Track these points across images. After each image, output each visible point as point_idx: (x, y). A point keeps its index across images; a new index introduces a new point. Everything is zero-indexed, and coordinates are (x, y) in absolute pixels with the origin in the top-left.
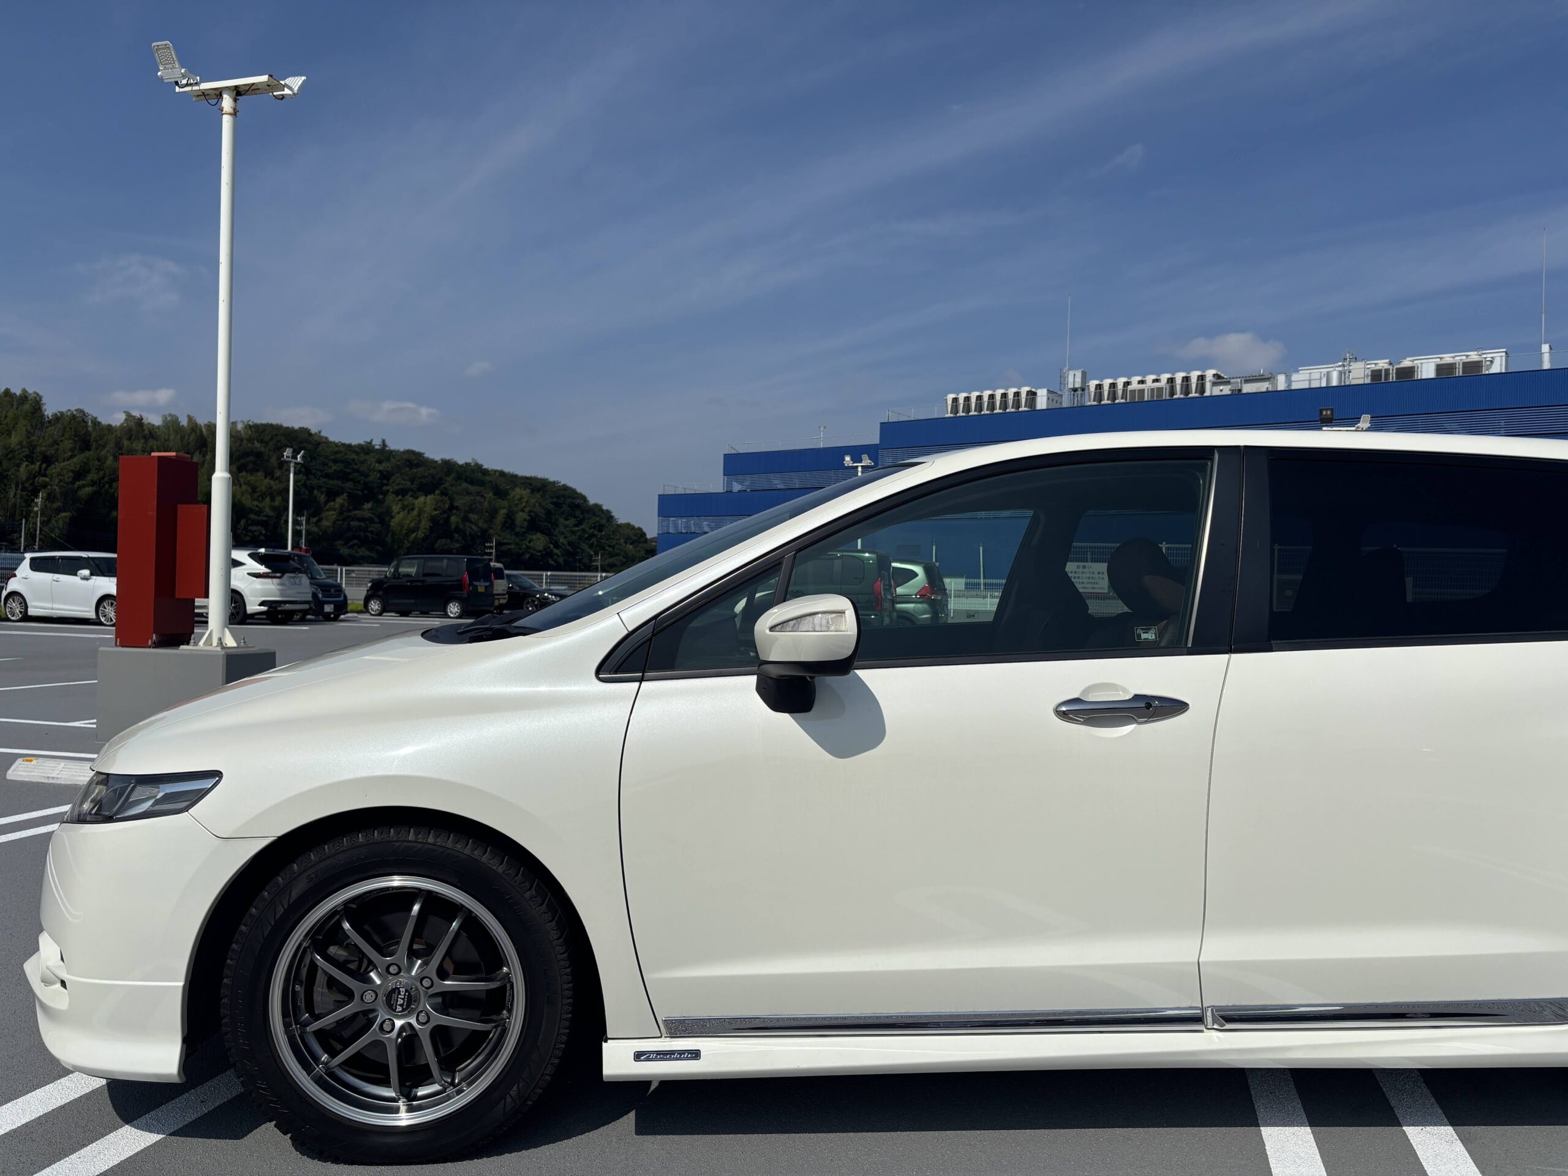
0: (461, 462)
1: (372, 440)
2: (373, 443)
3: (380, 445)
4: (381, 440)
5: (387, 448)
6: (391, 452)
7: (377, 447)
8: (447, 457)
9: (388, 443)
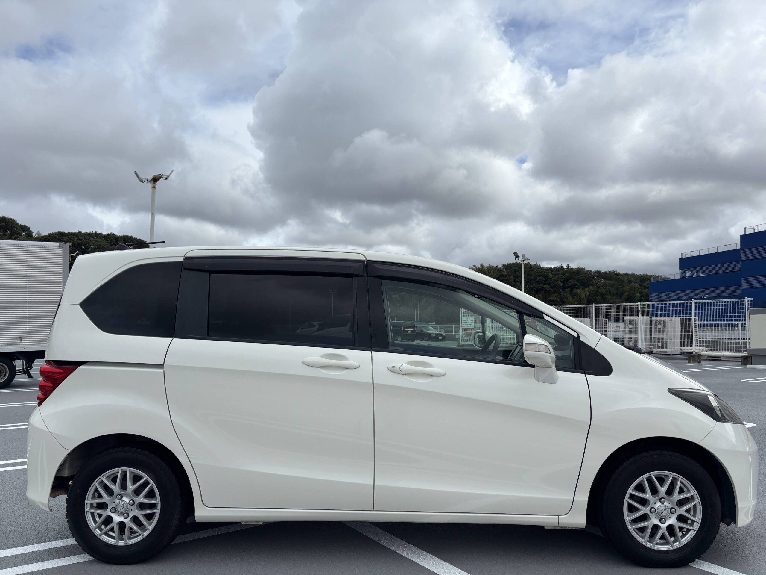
0: (604, 271)
1: (562, 265)
4: (566, 264)
6: (572, 269)
7: (566, 268)
8: (598, 269)
9: (570, 265)
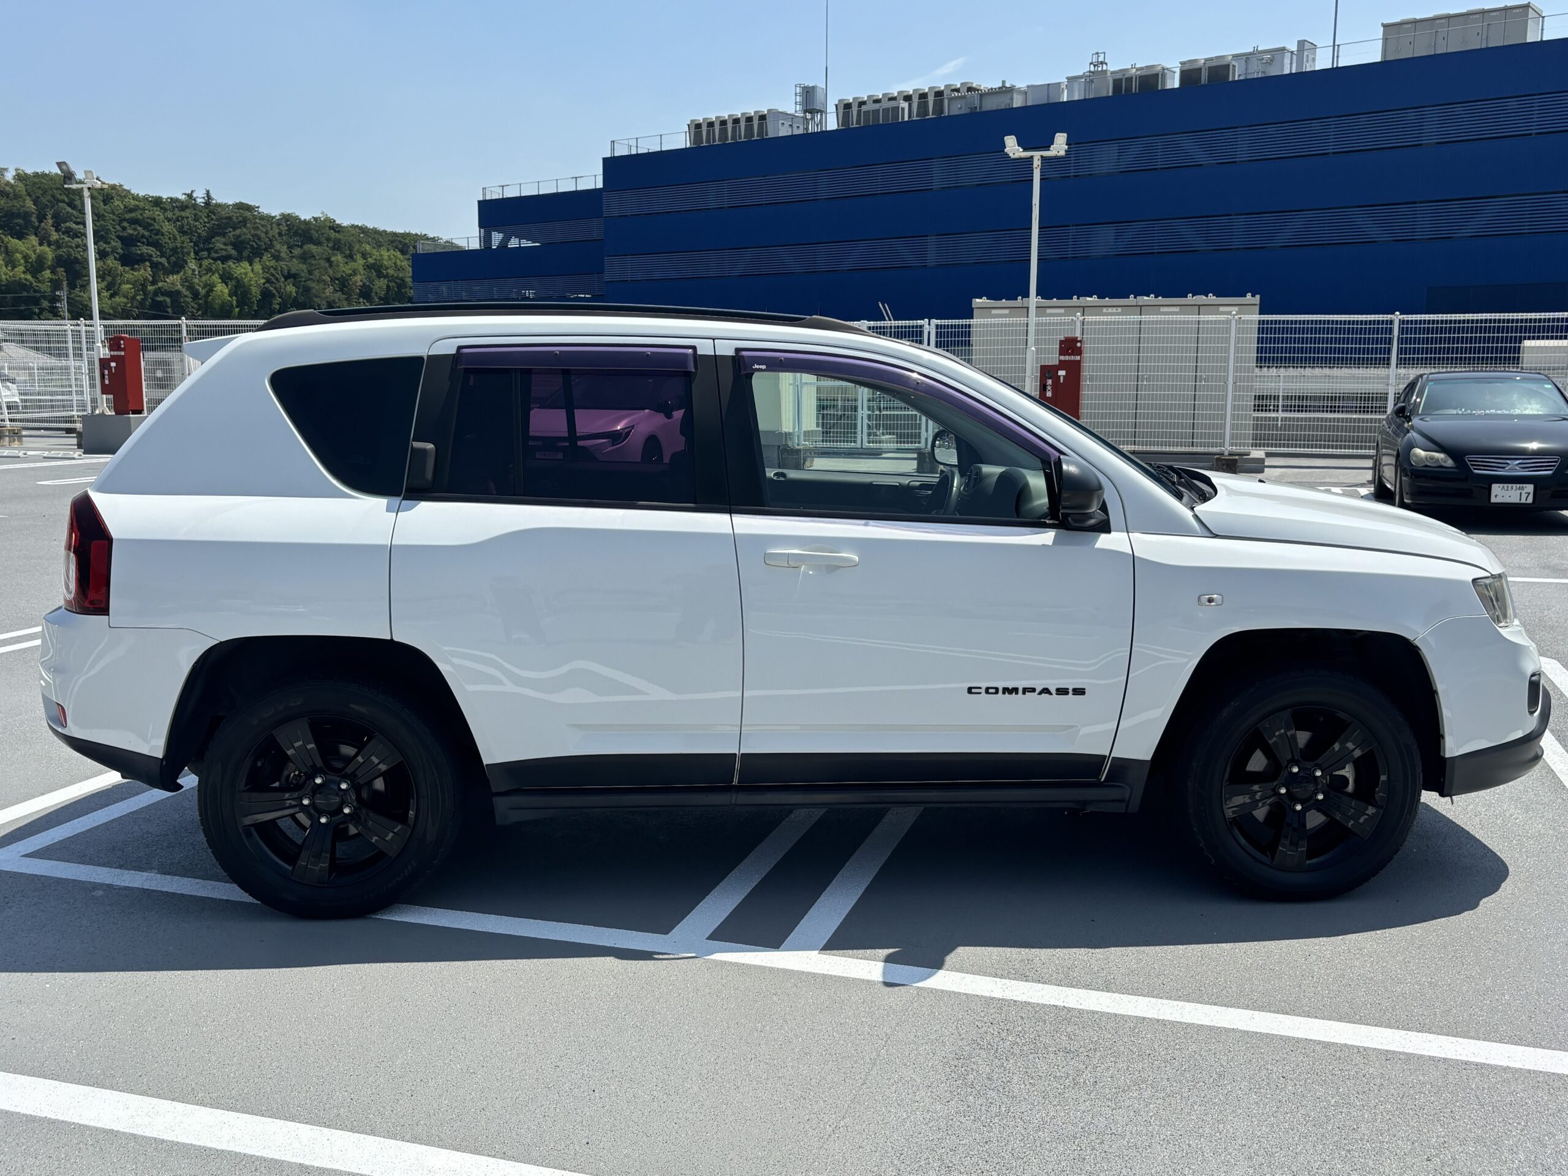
0: (305, 216)
1: (192, 192)
2: (195, 195)
3: (204, 198)
4: (205, 192)
5: (214, 202)
6: (218, 205)
7: (202, 201)
8: (288, 211)
9: (212, 195)
